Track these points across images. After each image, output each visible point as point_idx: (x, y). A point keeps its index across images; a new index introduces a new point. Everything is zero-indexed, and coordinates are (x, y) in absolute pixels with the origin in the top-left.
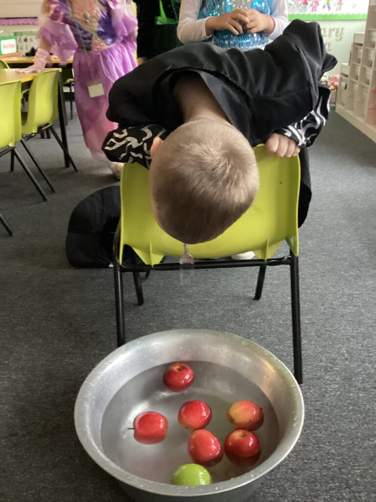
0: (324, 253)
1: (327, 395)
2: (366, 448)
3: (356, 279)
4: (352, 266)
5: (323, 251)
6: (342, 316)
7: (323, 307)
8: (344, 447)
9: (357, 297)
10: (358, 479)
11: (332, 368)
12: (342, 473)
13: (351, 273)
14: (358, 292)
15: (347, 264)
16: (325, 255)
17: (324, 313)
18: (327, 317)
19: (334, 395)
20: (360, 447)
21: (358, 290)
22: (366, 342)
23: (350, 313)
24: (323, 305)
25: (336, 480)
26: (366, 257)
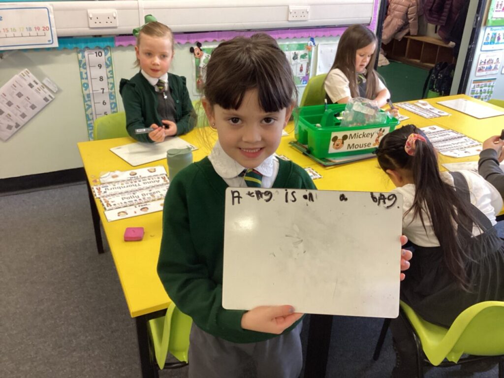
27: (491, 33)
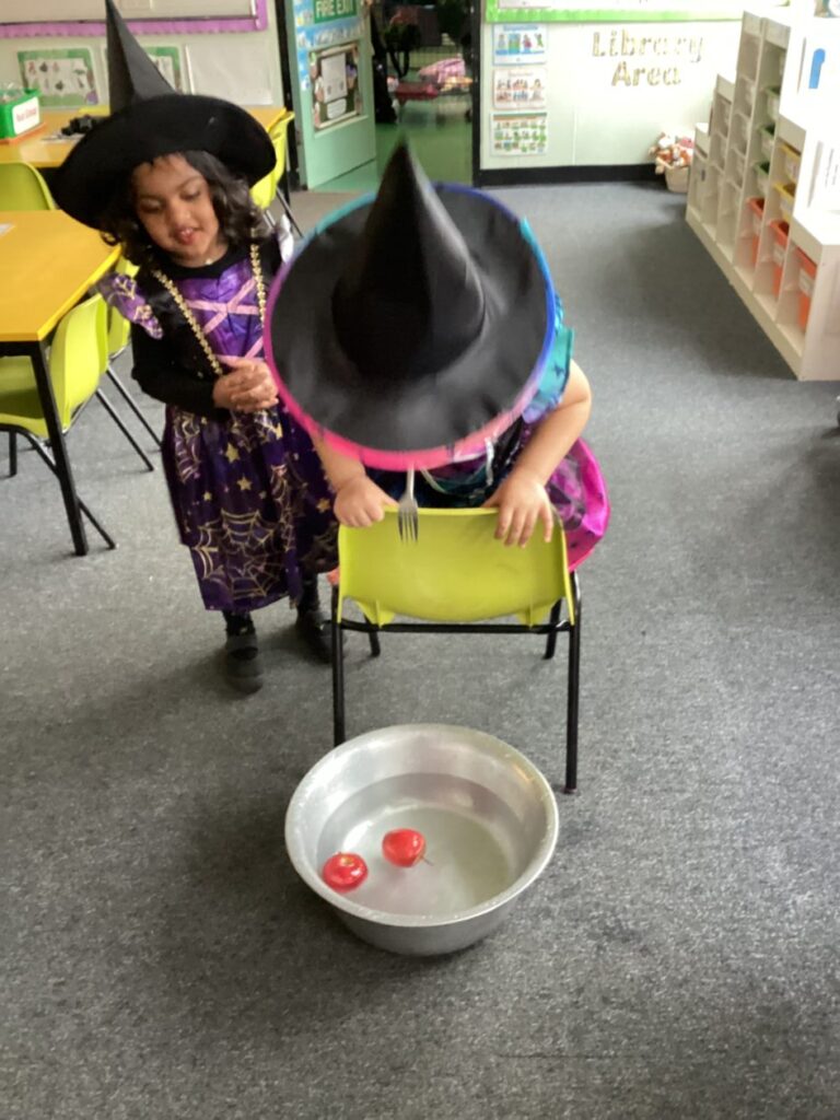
0: (623, 571)
1: (602, 802)
2: (641, 869)
3: (665, 618)
4: (663, 594)
5: (623, 567)
6: (636, 683)
7: (609, 669)
8: (615, 868)
9: (662, 651)
10: (628, 906)
11: (612, 765)
12: (609, 900)
13: (661, 607)
14: (665, 642)
15: (657, 589)
16: (624, 574)
17: (610, 679)
18: (615, 686)
19: (611, 802)
20: (635, 869)
21: (666, 638)
22: (664, 724)
23: (648, 678)
24: (611, 665)
25: (601, 908)
26: (688, 577)
27: (507, 34)
